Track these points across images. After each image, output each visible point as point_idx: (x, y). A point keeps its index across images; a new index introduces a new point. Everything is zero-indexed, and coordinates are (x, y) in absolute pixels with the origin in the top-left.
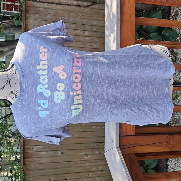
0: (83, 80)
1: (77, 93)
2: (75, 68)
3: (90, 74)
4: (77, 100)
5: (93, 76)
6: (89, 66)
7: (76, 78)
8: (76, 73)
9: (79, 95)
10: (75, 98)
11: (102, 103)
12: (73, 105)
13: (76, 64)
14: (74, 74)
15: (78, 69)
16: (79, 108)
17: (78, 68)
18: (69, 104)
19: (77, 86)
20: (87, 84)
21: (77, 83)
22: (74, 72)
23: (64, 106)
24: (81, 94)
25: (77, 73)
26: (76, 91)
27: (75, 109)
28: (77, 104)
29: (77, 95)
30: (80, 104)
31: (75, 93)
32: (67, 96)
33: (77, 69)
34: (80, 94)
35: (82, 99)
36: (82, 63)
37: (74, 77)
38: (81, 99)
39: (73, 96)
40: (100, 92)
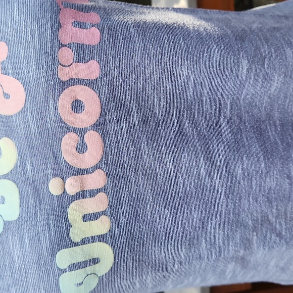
0: (112, 119)
1: (82, 183)
2: (67, 55)
3: (144, 89)
4: (87, 218)
5: (159, 100)
6: (139, 45)
7: (77, 106)
8: (73, 82)
9: (93, 193)
10: (75, 212)
11: (204, 227)
12: (66, 247)
13: (71, 33)
14: (64, 85)
15: (86, 61)
16: (95, 261)
17: (82, 53)
18: (45, 244)
19: (81, 148)
20: (131, 135)
21: (81, 132)
22: (64, 74)
23: (17, 253)
24: (104, 189)
25: (80, 82)
26: (80, 172)
27: (74, 267)
28: (84, 242)
29: (82, 195)
30: (101, 238)
31: (72, 186)
32: (32, 201)
33: (79, 61)
34: (99, 191)
35: (112, 212)
36: (102, 31)
37: (64, 101)
38: (104, 213)
39: (65, 200)
40: (199, 174)
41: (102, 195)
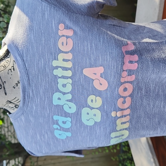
0: (136, 92)
1: (122, 113)
2: (125, 74)
3: (149, 82)
4: (122, 123)
7: (125, 89)
8: (125, 82)
9: (125, 116)
12: (115, 132)
13: (128, 66)
14: (122, 84)
15: (131, 75)
16: (123, 135)
17: (130, 72)
18: (108, 130)
19: (124, 102)
21: (125, 98)
22: (122, 80)
24: (129, 115)
25: (128, 82)
26: (122, 110)
27: (116, 137)
28: (120, 130)
29: (122, 117)
30: (126, 129)
31: (119, 114)
32: (105, 117)
33: (129, 75)
34: (127, 115)
35: (130, 121)
36: (138, 64)
37: (121, 88)
38: (128, 122)
39: (116, 118)
41: (128, 116)
